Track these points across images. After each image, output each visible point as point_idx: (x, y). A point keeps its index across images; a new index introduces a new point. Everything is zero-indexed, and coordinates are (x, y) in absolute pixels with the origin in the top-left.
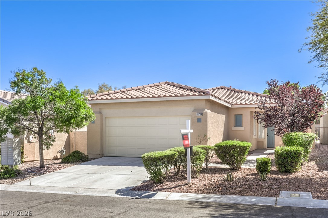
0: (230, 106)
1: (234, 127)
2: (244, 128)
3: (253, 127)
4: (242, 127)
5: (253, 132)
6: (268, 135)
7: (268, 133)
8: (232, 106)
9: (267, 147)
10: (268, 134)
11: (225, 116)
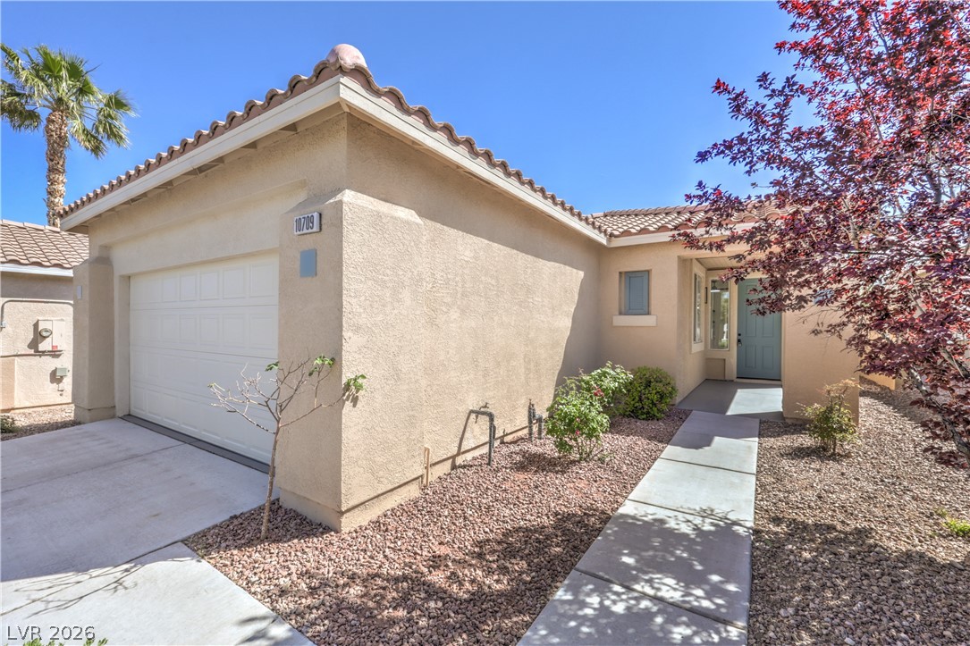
0: (603, 240)
1: (621, 314)
2: (654, 317)
3: (690, 316)
4: (648, 313)
5: (690, 331)
6: (739, 341)
7: (739, 335)
8: (609, 241)
9: (736, 376)
10: (740, 337)
11: (581, 274)
